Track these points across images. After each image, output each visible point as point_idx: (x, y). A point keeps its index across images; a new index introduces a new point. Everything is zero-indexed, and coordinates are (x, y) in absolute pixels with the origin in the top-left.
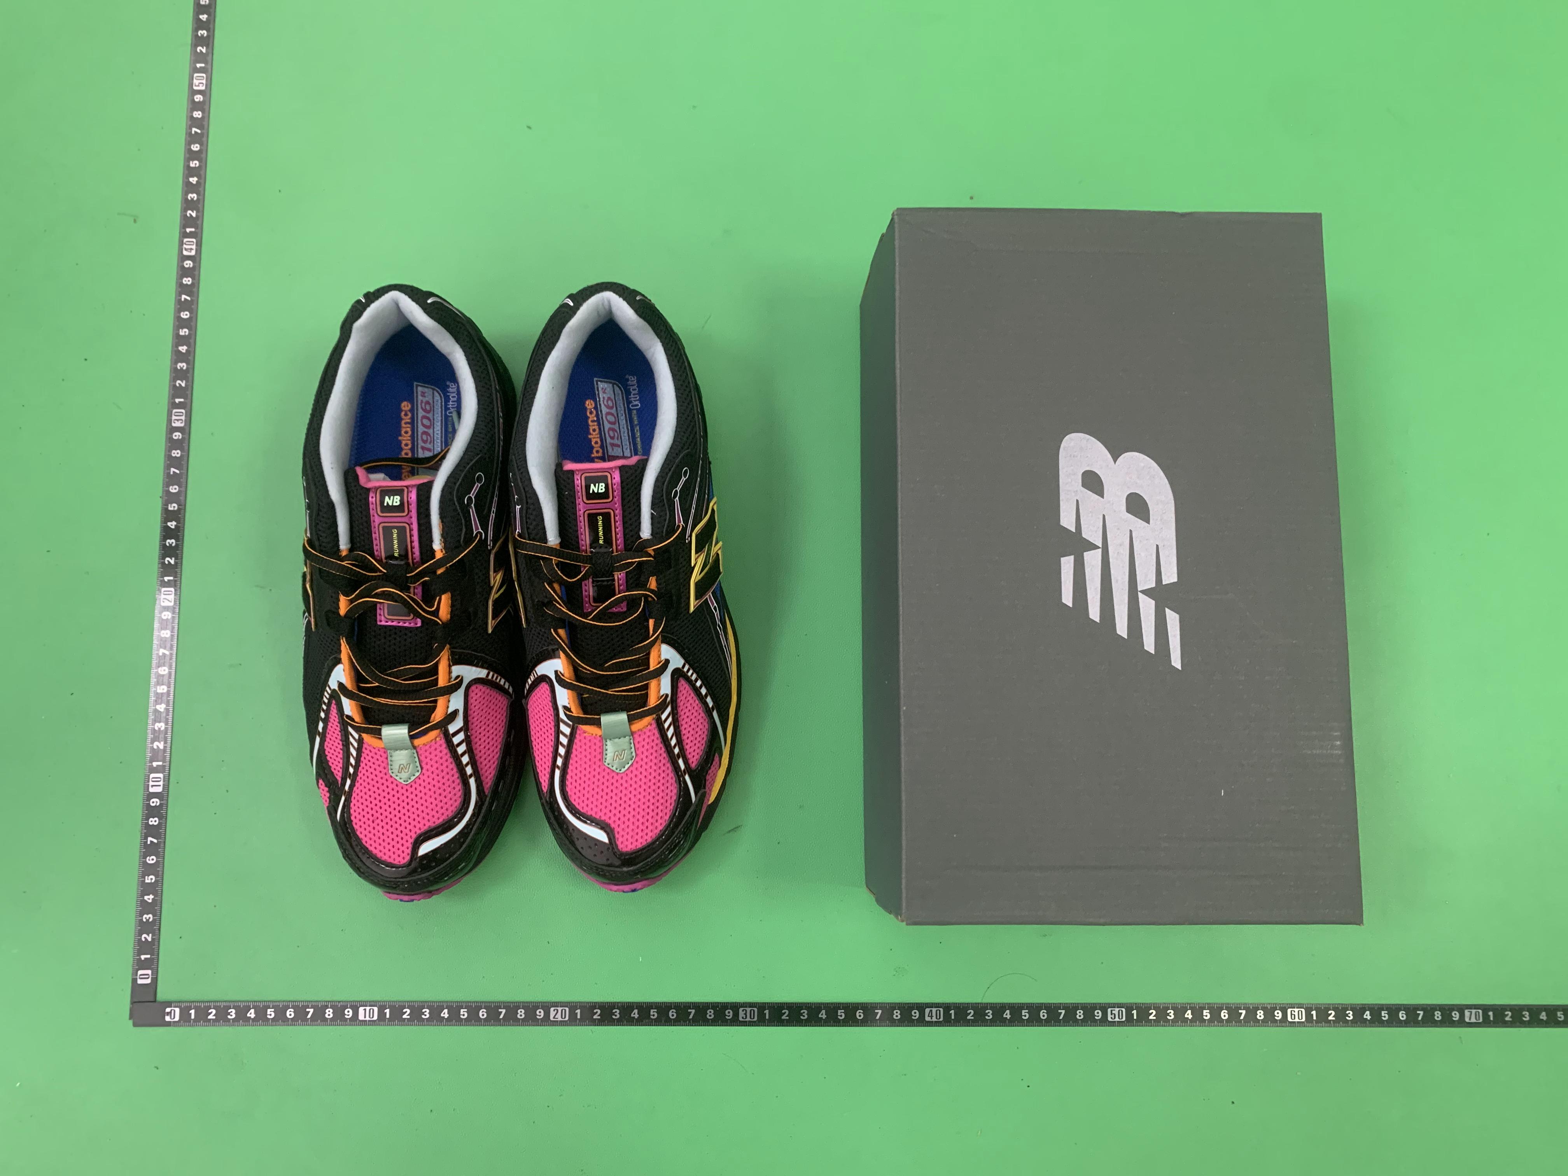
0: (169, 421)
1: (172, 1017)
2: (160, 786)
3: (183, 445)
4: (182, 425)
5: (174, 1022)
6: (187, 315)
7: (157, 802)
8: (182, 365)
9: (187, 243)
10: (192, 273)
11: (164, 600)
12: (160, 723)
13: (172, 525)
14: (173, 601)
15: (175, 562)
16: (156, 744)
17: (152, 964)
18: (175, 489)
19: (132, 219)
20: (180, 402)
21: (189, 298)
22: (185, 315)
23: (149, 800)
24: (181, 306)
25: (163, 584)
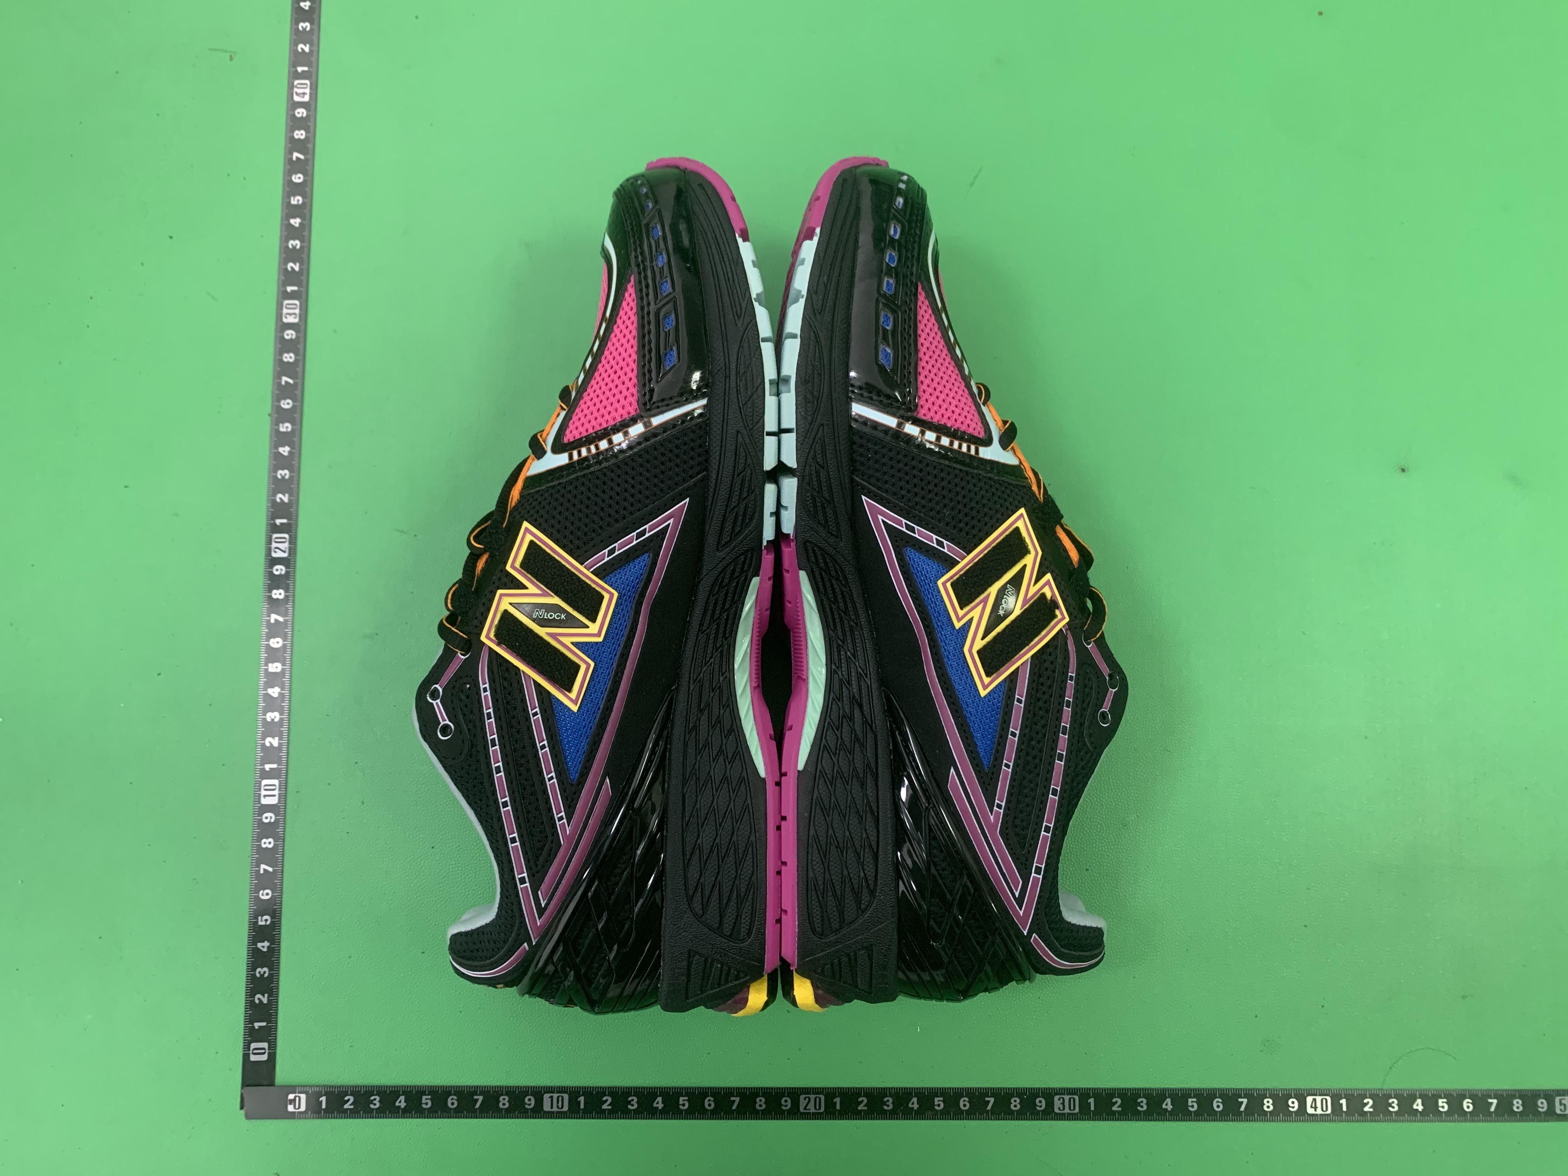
0: (279, 316)
1: (297, 1107)
2: (274, 796)
3: (297, 346)
4: (296, 320)
6: (299, 178)
7: (271, 818)
8: (295, 243)
9: (298, 86)
10: (307, 124)
11: (277, 550)
12: (273, 712)
13: (285, 450)
14: (287, 551)
15: (289, 499)
16: (268, 741)
17: (268, 1035)
18: (288, 404)
19: (227, 56)
20: (293, 291)
21: (302, 157)
22: (298, 178)
23: (261, 815)
24: (292, 167)
25: (275, 529)
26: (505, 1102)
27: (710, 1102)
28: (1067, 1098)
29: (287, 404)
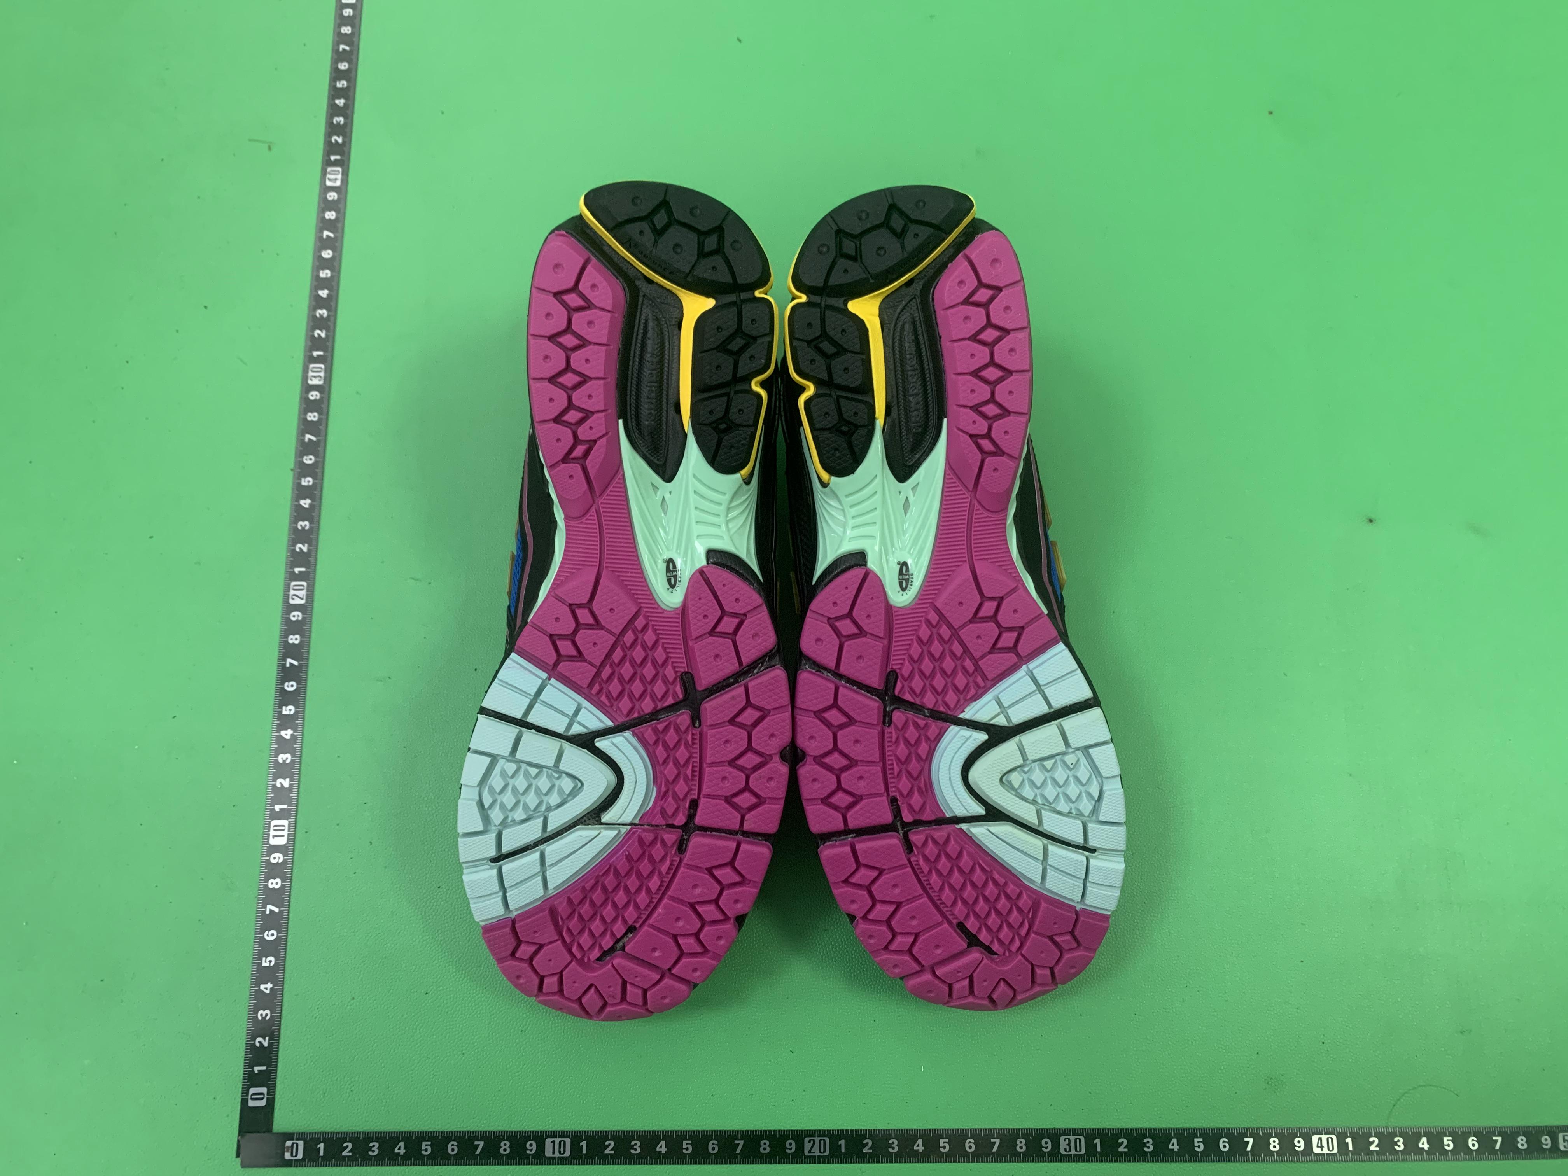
0: (305, 378)
1: (294, 1155)
2: (283, 836)
3: (321, 406)
4: (321, 383)
5: (295, 1160)
6: (329, 254)
7: (279, 858)
8: (323, 312)
9: (331, 173)
10: (339, 206)
11: (294, 597)
12: (285, 753)
13: (306, 503)
14: (305, 598)
15: (308, 549)
16: (279, 782)
17: (267, 1080)
18: (311, 459)
19: (266, 145)
20: (318, 356)
21: (332, 235)
22: (327, 254)
23: (269, 856)
24: (322, 244)
25: (293, 577)
26: (505, 1147)
27: (714, 1146)
28: (1072, 1138)
29: (309, 460)
